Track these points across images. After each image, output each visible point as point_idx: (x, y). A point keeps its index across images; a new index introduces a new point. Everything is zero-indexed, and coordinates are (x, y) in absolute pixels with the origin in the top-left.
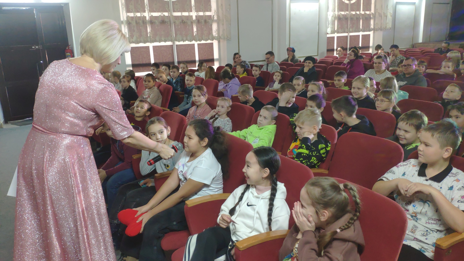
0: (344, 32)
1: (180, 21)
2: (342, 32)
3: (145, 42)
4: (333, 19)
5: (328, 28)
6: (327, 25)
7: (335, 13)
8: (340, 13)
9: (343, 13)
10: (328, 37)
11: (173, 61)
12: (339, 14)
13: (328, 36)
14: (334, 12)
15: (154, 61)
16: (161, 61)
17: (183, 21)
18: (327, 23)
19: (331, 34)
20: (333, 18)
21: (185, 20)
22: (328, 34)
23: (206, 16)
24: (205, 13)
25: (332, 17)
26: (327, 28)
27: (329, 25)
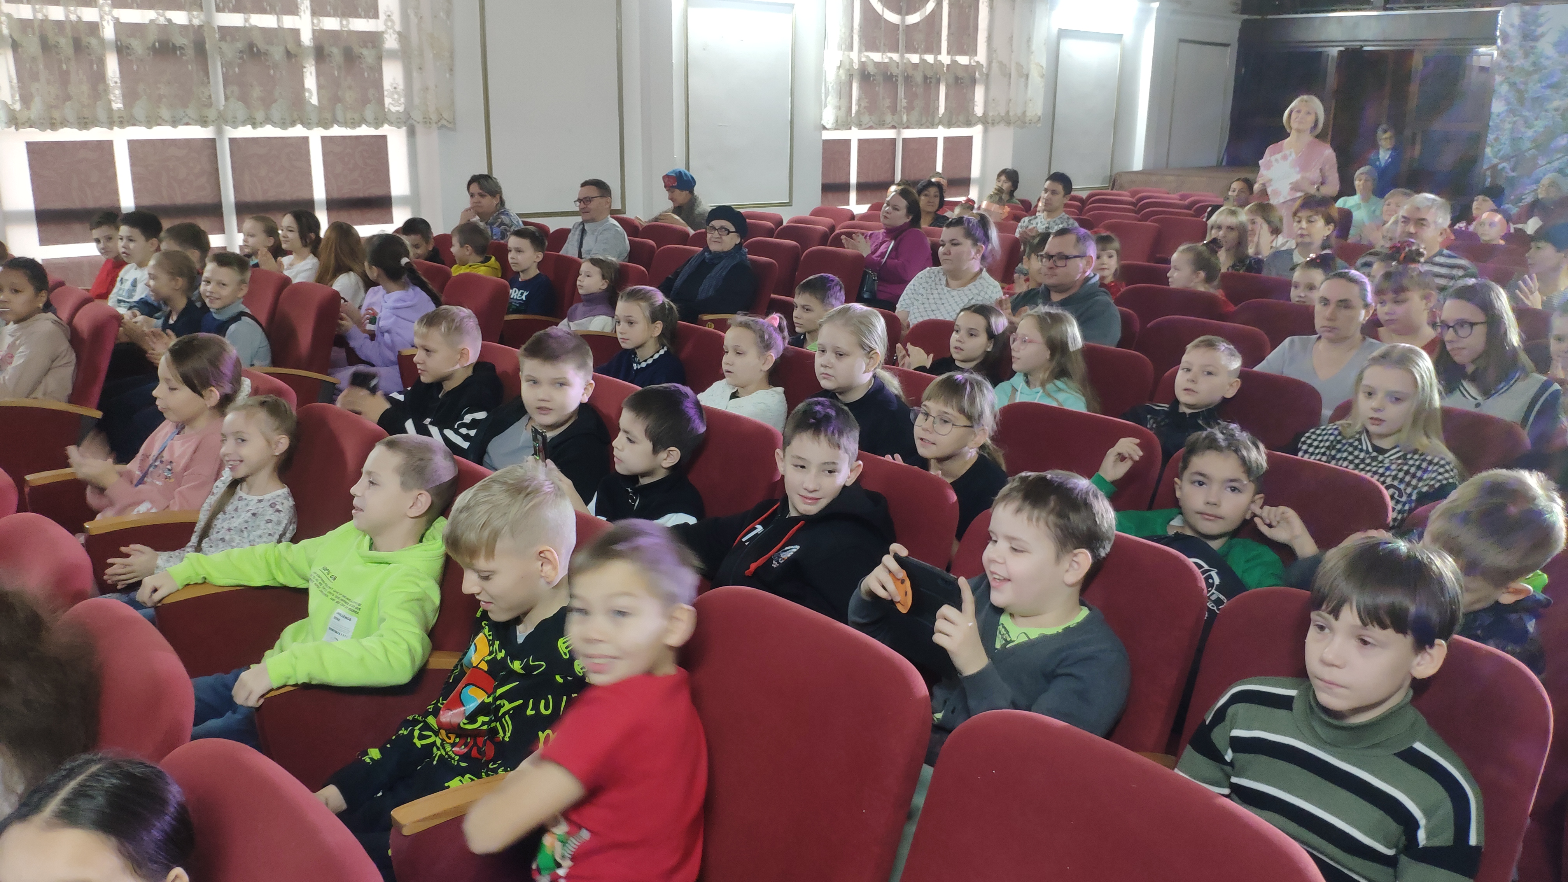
0: (881, 125)
1: (240, 45)
2: (871, 124)
3: (84, 123)
4: (843, 77)
5: (826, 106)
6: (823, 97)
7: (849, 56)
8: (868, 57)
9: (877, 57)
10: (826, 142)
11: (216, 201)
12: (863, 59)
13: (827, 135)
14: (846, 53)
15: (136, 198)
16: (164, 200)
17: (251, 46)
18: (823, 91)
19: (836, 129)
20: (841, 71)
21: (262, 45)
22: (824, 128)
23: (351, 33)
24: (348, 23)
25: (839, 68)
26: (821, 106)
27: (829, 98)
